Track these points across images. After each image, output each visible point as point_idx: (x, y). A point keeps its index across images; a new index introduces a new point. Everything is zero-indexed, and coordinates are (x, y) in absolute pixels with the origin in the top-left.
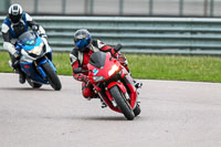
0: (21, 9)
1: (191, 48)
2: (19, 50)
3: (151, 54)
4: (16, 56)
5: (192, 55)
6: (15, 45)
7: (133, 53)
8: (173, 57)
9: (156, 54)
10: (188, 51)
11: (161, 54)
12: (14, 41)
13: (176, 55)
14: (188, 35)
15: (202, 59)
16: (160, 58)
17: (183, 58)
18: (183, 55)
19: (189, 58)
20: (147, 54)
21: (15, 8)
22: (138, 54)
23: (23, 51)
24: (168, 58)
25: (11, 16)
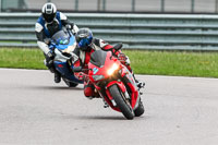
0: (54, 8)
1: (202, 45)
2: (53, 49)
3: (163, 50)
4: (50, 55)
5: (203, 51)
6: (49, 44)
7: (144, 50)
8: (184, 53)
9: (168, 50)
10: (199, 48)
11: (173, 51)
12: (47, 40)
13: (188, 51)
14: (200, 32)
15: (213, 55)
16: (172, 54)
17: (194, 54)
18: (194, 51)
19: (200, 55)
20: (159, 50)
21: (49, 7)
22: (150, 50)
23: (56, 51)
24: (179, 54)
25: (44, 15)
